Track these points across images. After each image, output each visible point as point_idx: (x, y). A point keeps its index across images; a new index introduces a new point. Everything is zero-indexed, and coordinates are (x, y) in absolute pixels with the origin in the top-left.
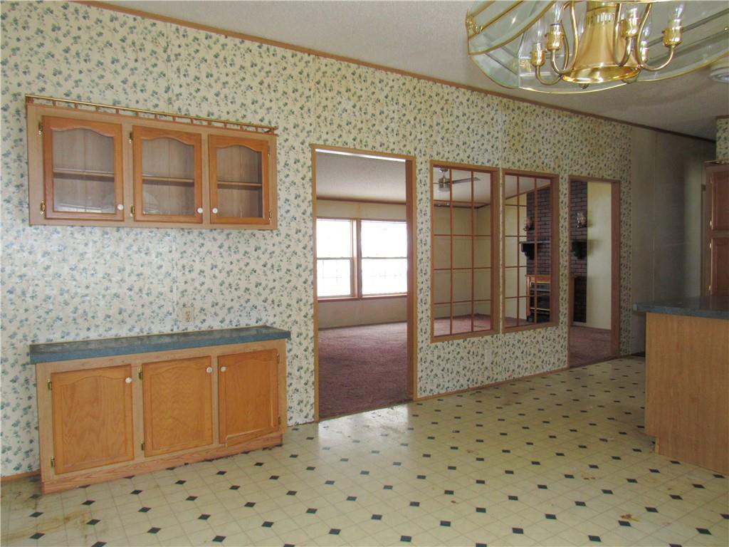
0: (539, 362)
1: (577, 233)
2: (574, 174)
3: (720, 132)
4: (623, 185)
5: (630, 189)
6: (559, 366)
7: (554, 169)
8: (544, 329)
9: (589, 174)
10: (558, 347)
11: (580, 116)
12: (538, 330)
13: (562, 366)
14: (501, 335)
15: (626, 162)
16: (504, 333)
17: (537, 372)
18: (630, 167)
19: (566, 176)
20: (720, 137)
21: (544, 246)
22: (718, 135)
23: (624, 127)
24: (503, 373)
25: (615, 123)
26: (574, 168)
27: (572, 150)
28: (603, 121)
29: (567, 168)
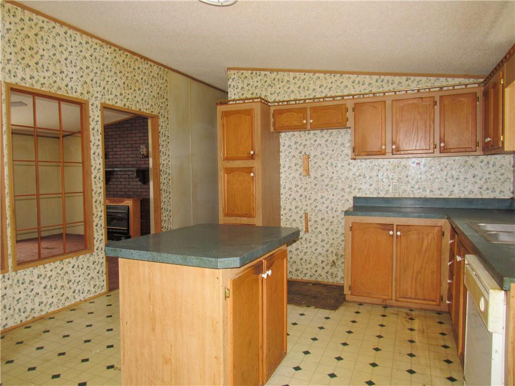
0: (69, 293)
1: (142, 163)
2: (108, 102)
3: (231, 80)
4: (161, 120)
5: (168, 124)
6: (95, 292)
7: (82, 94)
8: (75, 258)
9: (125, 105)
10: (94, 274)
11: (113, 48)
12: (67, 260)
13: (99, 291)
14: (11, 273)
15: (163, 100)
16: (15, 270)
17: (67, 304)
18: (167, 105)
19: (98, 103)
20: (230, 85)
21: (115, 173)
22: (229, 83)
23: (160, 68)
24: (16, 316)
25: (152, 64)
26: (107, 97)
27: (104, 79)
28: (139, 58)
29: (99, 96)
